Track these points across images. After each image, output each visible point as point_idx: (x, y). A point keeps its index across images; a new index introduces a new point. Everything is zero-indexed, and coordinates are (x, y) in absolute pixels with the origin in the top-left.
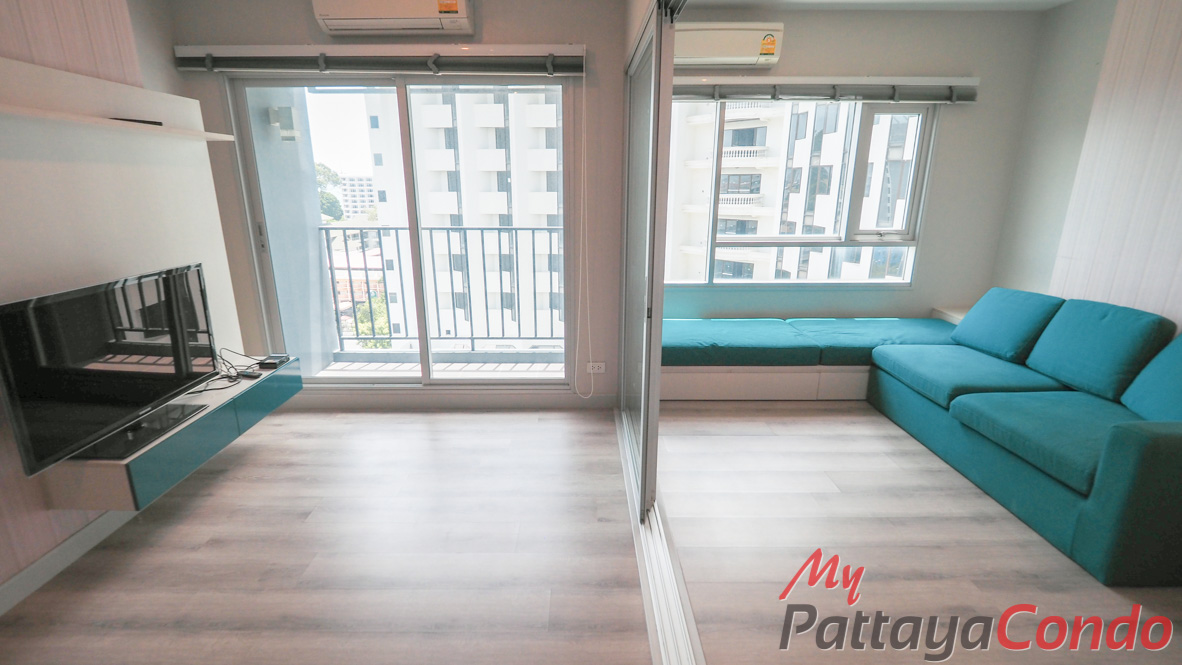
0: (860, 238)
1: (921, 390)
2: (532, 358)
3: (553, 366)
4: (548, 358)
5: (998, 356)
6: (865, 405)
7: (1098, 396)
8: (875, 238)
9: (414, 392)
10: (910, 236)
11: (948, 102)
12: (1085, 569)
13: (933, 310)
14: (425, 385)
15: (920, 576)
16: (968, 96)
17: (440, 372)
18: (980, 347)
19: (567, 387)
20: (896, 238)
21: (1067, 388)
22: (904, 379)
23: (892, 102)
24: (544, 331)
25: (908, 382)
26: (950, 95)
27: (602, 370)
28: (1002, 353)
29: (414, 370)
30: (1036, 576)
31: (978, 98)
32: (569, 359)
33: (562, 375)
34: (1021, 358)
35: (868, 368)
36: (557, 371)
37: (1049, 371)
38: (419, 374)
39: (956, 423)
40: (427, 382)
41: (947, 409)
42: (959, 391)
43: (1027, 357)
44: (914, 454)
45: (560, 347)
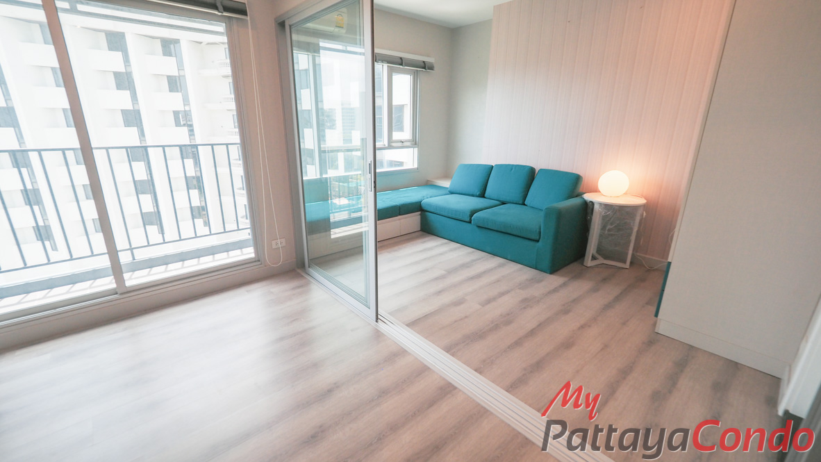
0: (394, 144)
1: (454, 217)
2: (227, 248)
3: (246, 250)
4: (239, 245)
5: (473, 196)
6: (421, 233)
7: (516, 204)
8: (400, 144)
9: (111, 303)
10: (414, 143)
11: (424, 70)
12: (542, 271)
13: (428, 181)
14: (122, 294)
15: (502, 294)
16: (431, 68)
17: (133, 279)
18: (464, 192)
19: (259, 263)
20: (408, 144)
21: (503, 203)
22: (441, 213)
23: (401, 67)
24: (231, 226)
25: (446, 214)
26: (425, 66)
27: (284, 244)
28: (475, 194)
29: (108, 283)
30: (532, 279)
31: (435, 69)
32: (257, 241)
33: (253, 255)
34: (482, 195)
35: (419, 213)
36: (249, 253)
37: (496, 197)
38: (114, 286)
39: (476, 227)
40: (122, 291)
41: (470, 222)
42: (473, 212)
43: (485, 193)
44: (455, 249)
45: (246, 235)
